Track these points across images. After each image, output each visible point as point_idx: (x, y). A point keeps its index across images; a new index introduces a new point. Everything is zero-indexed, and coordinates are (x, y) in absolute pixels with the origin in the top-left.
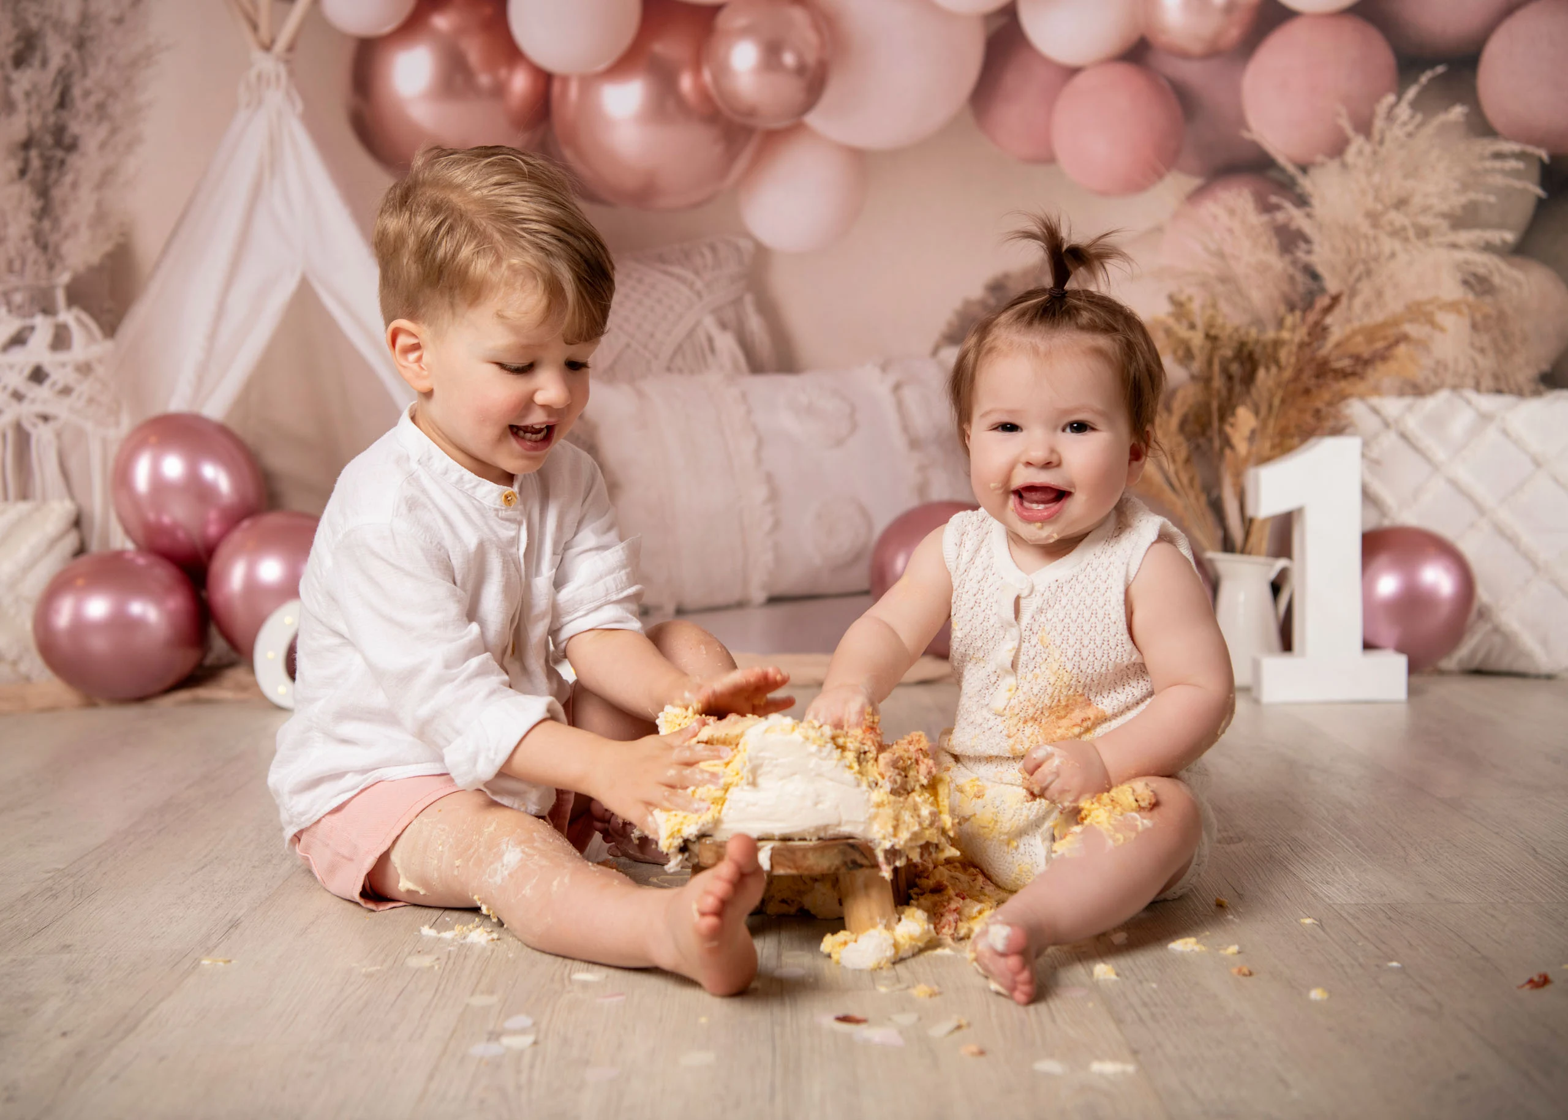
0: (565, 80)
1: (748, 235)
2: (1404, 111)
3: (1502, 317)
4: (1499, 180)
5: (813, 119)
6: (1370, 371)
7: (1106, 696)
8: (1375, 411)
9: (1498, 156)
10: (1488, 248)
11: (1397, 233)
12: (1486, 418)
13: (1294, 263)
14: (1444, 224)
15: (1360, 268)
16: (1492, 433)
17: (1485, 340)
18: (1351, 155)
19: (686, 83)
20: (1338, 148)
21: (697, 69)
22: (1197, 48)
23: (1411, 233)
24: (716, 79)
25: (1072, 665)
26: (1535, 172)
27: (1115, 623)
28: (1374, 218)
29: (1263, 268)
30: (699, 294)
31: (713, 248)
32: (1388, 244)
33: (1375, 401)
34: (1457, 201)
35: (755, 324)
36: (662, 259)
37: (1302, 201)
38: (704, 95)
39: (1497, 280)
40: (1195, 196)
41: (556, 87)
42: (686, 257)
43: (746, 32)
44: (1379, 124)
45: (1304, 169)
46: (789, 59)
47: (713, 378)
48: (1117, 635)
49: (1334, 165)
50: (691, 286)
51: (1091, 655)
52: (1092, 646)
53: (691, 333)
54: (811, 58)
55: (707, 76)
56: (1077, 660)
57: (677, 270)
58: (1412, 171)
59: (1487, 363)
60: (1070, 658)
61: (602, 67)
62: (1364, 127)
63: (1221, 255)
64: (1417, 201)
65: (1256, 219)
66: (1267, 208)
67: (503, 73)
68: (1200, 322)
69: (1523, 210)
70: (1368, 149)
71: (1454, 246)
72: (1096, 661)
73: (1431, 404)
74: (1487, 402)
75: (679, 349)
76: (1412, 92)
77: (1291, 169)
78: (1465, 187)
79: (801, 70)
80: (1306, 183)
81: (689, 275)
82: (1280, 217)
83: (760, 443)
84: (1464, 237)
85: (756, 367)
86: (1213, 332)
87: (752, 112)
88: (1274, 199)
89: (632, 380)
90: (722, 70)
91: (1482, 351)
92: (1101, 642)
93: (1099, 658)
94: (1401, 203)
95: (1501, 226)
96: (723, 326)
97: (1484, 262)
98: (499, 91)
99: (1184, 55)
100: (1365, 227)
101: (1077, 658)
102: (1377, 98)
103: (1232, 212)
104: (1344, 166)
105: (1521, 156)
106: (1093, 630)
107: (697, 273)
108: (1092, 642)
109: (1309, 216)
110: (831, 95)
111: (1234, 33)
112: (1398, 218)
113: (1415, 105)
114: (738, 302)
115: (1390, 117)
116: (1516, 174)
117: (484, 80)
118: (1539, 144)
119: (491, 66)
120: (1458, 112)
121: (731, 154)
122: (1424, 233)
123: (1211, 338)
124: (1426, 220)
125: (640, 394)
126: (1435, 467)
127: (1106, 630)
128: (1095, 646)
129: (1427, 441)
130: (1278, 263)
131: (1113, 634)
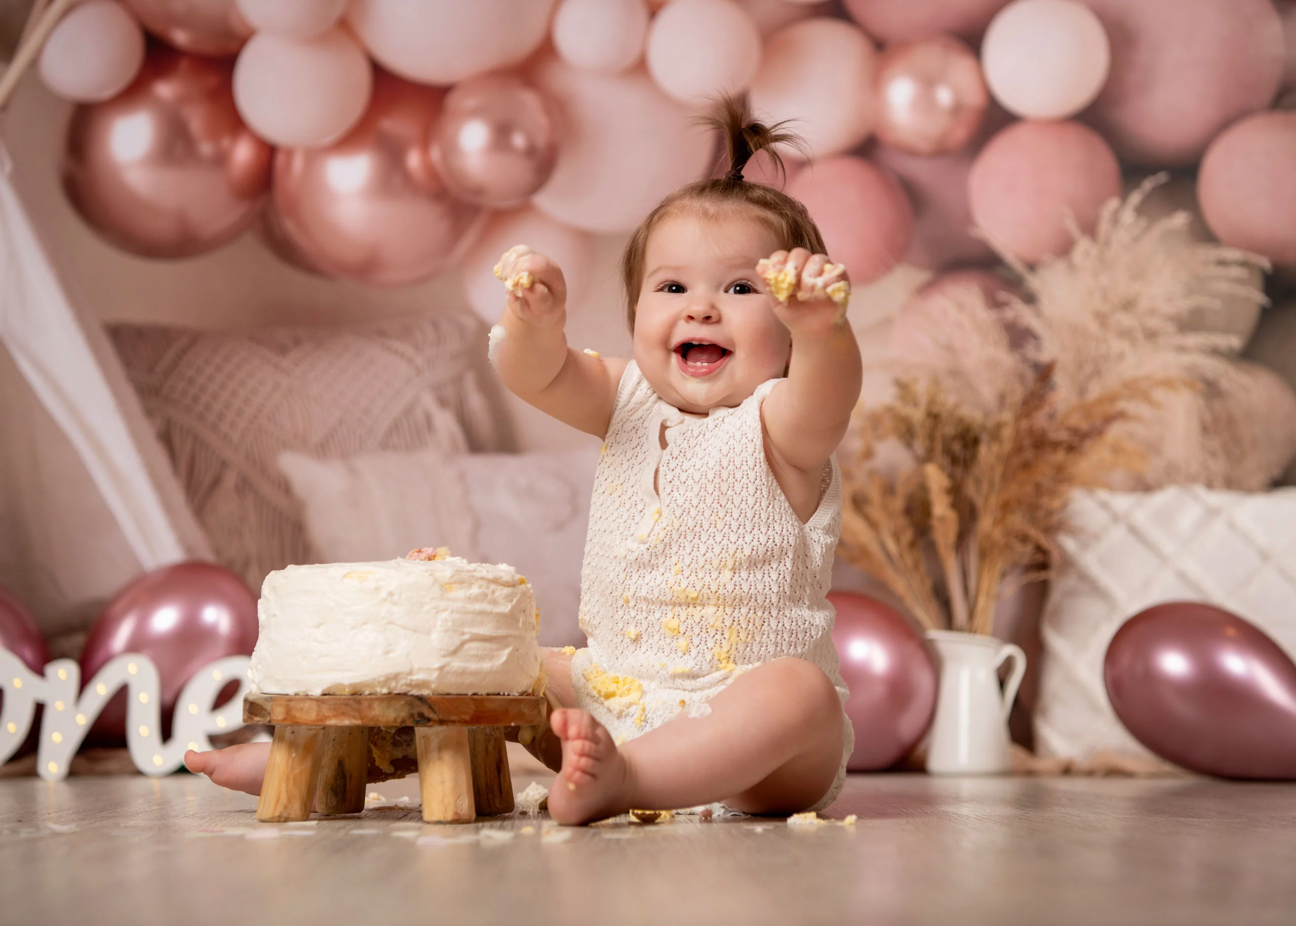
0: (290, 153)
1: (471, 312)
2: (1128, 216)
3: (1231, 422)
4: (1223, 287)
5: (543, 200)
6: (1088, 444)
7: (759, 566)
8: (1104, 505)
9: (1222, 263)
10: (1215, 352)
11: (1125, 334)
12: (1212, 513)
13: (1025, 360)
14: (1170, 328)
15: (1088, 369)
16: (1218, 527)
17: (1215, 443)
18: (1078, 255)
19: (414, 160)
20: (1065, 249)
21: (425, 144)
22: (924, 146)
23: (1140, 335)
24: (445, 157)
25: (713, 486)
26: (1258, 280)
27: (752, 441)
28: (1102, 318)
29: (992, 364)
30: (419, 371)
31: (435, 325)
32: (1117, 345)
33: (1103, 494)
34: (1184, 305)
35: (476, 403)
36: (382, 333)
37: (1030, 299)
38: (432, 173)
39: (1225, 384)
40: (924, 290)
41: (280, 160)
42: (406, 334)
43: (475, 113)
44: (1104, 227)
45: (1032, 267)
46: (519, 141)
47: (430, 457)
48: (755, 454)
49: (1060, 266)
50: (410, 361)
51: (731, 477)
52: (731, 467)
53: (409, 410)
54: (541, 140)
55: (435, 154)
56: (717, 482)
57: (397, 345)
58: (1138, 274)
59: (1218, 466)
60: (711, 480)
61: (331, 138)
62: (1090, 229)
63: (950, 349)
64: (1144, 304)
65: (985, 315)
66: (995, 304)
67: (226, 142)
68: (923, 400)
69: (1247, 318)
70: (1094, 251)
71: (1182, 349)
72: (736, 483)
73: (1159, 499)
74: (1218, 498)
75: (395, 427)
76: (1135, 198)
77: (1019, 267)
78: (1190, 291)
79: (530, 152)
80: (1034, 282)
81: (409, 350)
82: (1009, 314)
83: (477, 525)
84: (1193, 340)
85: (475, 445)
86: (936, 409)
87: (480, 191)
88: (1003, 296)
89: (345, 456)
90: (451, 149)
91: (1213, 454)
92: (740, 463)
93: (738, 480)
94: (1128, 305)
95: (1227, 330)
96: (443, 403)
97: (1212, 367)
98: (221, 160)
99: (912, 152)
100: (1093, 327)
101: (717, 480)
102: (1100, 202)
103: (961, 307)
104: (1072, 267)
105: (1244, 264)
106: (731, 451)
107: (417, 348)
108: (731, 464)
109: (1039, 314)
110: (561, 176)
111: (960, 134)
112: (1126, 320)
113: (1140, 210)
114: (458, 380)
115: (1115, 220)
116: (1239, 281)
117: (206, 148)
118: (1261, 251)
119: (214, 134)
120: (1180, 219)
121: (457, 230)
122: (1151, 335)
123: (934, 417)
124: (1153, 323)
125: (353, 472)
126: (1163, 559)
127: (744, 450)
128: (734, 467)
129: (1155, 534)
130: (1006, 359)
131: (751, 453)
